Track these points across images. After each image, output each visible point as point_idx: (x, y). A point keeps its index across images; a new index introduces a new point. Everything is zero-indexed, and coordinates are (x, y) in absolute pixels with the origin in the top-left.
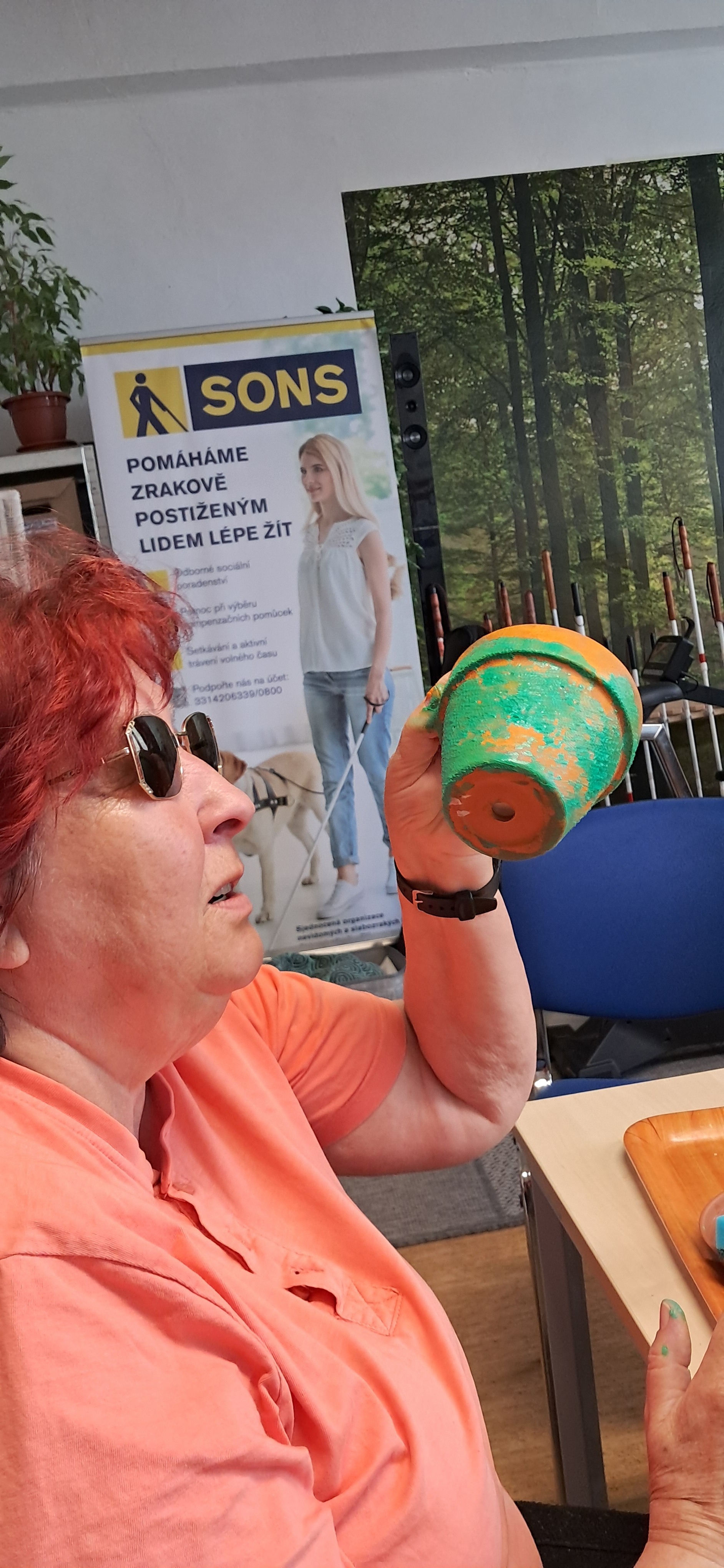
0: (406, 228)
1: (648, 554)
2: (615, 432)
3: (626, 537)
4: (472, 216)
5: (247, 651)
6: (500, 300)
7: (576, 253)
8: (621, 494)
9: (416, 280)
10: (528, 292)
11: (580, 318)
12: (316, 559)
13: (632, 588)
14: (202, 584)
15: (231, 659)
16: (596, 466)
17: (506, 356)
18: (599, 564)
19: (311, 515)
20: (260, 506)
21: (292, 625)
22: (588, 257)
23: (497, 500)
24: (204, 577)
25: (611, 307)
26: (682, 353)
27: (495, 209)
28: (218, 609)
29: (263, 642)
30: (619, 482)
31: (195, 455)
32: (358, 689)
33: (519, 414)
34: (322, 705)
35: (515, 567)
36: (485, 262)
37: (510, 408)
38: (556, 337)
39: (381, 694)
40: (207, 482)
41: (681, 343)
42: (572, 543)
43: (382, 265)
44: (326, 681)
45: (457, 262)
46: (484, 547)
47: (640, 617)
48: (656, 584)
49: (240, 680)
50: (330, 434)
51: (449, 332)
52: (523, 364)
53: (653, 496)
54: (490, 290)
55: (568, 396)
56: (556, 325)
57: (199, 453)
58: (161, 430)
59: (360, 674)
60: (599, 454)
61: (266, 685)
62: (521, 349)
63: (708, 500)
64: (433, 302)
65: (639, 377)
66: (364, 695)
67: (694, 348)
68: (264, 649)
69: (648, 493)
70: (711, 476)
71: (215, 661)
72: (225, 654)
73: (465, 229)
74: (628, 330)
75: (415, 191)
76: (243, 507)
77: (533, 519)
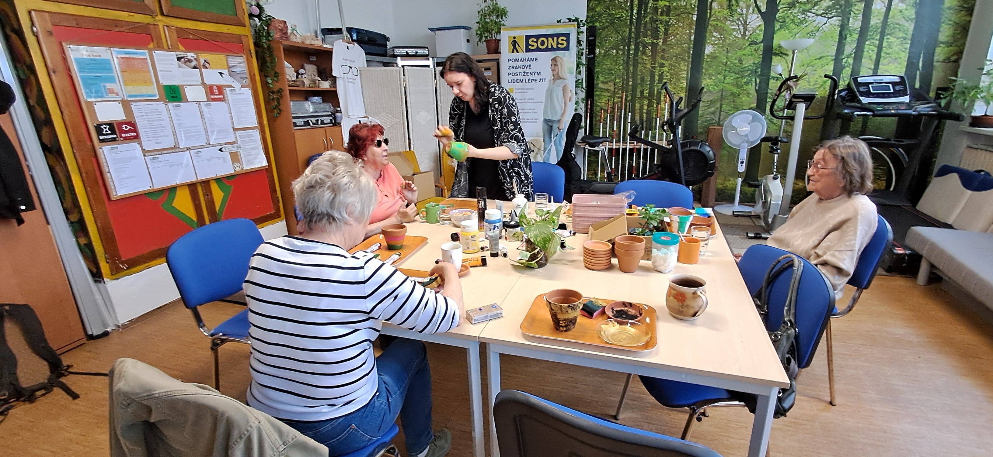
2: (658, 57)
3: (656, 90)
5: (530, 111)
6: (629, 14)
8: (657, 77)
9: (605, 7)
10: (639, 13)
11: (654, 21)
12: (551, 89)
14: (522, 92)
15: (526, 113)
16: (650, 68)
17: (628, 32)
18: (645, 97)
19: (551, 77)
20: (539, 74)
22: (660, 1)
23: (618, 75)
24: (523, 91)
25: (665, 18)
26: (685, 34)
28: (524, 99)
29: (534, 109)
30: (656, 73)
32: (556, 125)
33: (629, 50)
34: (546, 128)
36: (627, 2)
37: (626, 48)
38: (645, 27)
39: (562, 127)
40: (527, 66)
41: (686, 30)
42: (638, 90)
43: (596, 2)
44: (549, 122)
46: (612, 88)
49: (527, 118)
50: (560, 56)
52: (633, 35)
54: (627, 11)
55: (645, 46)
56: (646, 23)
57: (526, 58)
58: (518, 52)
59: (558, 121)
60: (652, 64)
61: (533, 121)
62: (633, 30)
63: (685, 82)
64: (609, 14)
65: (669, 41)
67: (690, 32)
68: (534, 111)
69: (665, 77)
70: (687, 74)
72: (524, 111)
74: (668, 25)
76: (535, 74)
77: (628, 81)
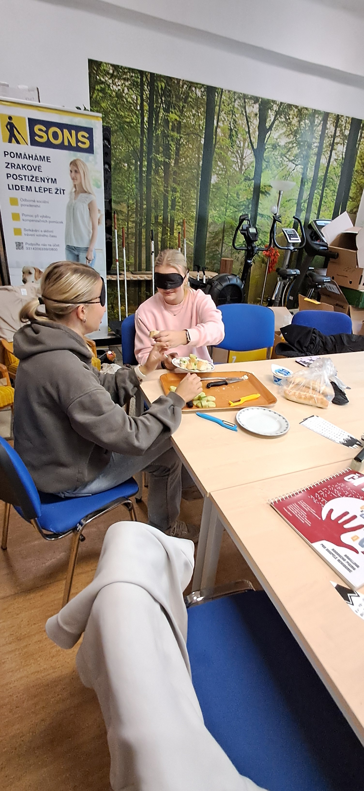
0: (110, 81)
1: (175, 224)
2: (170, 180)
3: (169, 217)
4: (134, 84)
5: (46, 234)
6: (140, 121)
7: (167, 110)
8: (170, 202)
9: (112, 104)
10: (150, 122)
11: (165, 136)
12: (73, 205)
13: (169, 234)
14: (31, 206)
15: (40, 235)
16: (163, 191)
17: (139, 143)
18: (160, 224)
19: (72, 189)
20: (54, 181)
21: (63, 227)
22: (171, 113)
23: (131, 195)
24: (32, 203)
25: (175, 134)
26: (195, 158)
27: (142, 84)
28: (36, 216)
29: (52, 232)
30: (169, 198)
31: (31, 156)
32: (84, 254)
33: (141, 166)
34: (71, 255)
35: (134, 219)
36: (137, 104)
37: (139, 163)
38: (157, 141)
39: (92, 257)
40: (35, 168)
41: (195, 154)
42: (153, 215)
43: (101, 94)
44: (73, 249)
45: (127, 101)
46: (125, 210)
47: (170, 244)
48: (176, 234)
49: (43, 244)
50: (82, 159)
51: (122, 128)
52: (144, 147)
53: (179, 205)
54: (137, 117)
55: (158, 164)
56: (157, 136)
57: (32, 155)
58: (18, 142)
59: (85, 249)
60: (165, 187)
61: (52, 247)
62: (145, 142)
63: (195, 210)
64: (117, 115)
65: (181, 163)
66: (86, 256)
67: (199, 157)
68: (52, 234)
69: (177, 204)
70: (197, 203)
71: (34, 235)
72: (38, 233)
73: (131, 89)
74: (180, 145)
75: (116, 67)
76: (48, 180)
77: (142, 204)
